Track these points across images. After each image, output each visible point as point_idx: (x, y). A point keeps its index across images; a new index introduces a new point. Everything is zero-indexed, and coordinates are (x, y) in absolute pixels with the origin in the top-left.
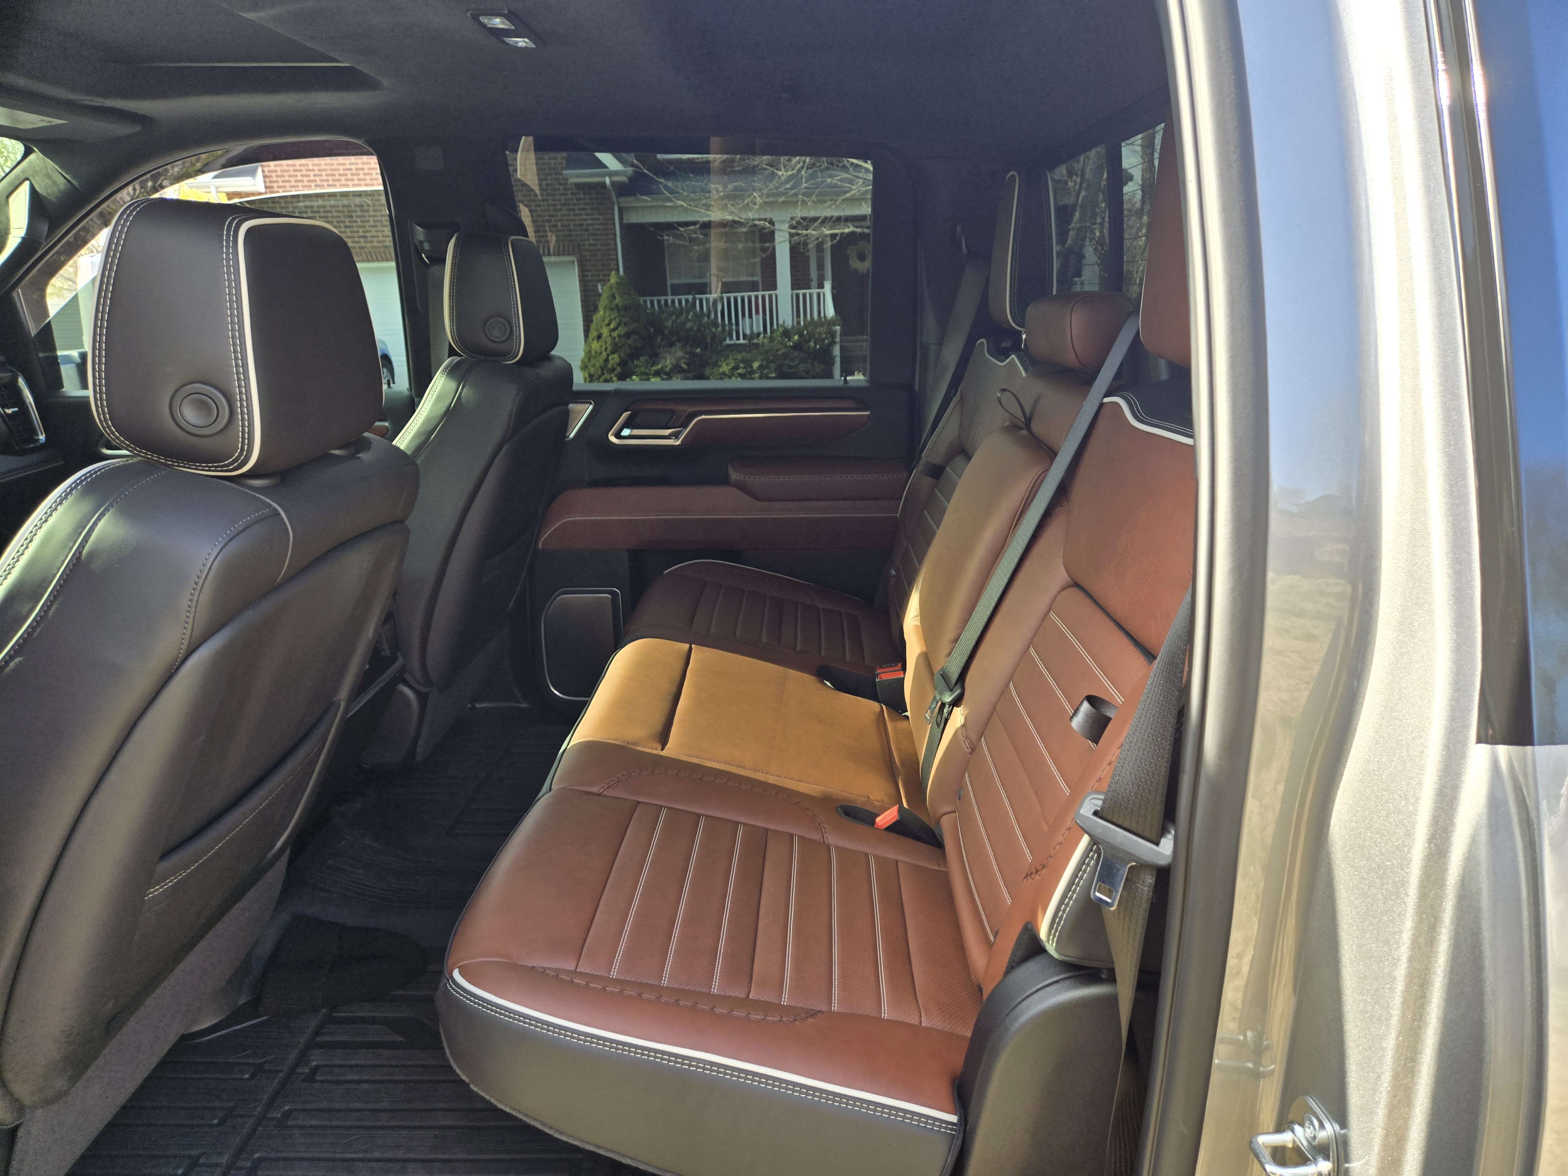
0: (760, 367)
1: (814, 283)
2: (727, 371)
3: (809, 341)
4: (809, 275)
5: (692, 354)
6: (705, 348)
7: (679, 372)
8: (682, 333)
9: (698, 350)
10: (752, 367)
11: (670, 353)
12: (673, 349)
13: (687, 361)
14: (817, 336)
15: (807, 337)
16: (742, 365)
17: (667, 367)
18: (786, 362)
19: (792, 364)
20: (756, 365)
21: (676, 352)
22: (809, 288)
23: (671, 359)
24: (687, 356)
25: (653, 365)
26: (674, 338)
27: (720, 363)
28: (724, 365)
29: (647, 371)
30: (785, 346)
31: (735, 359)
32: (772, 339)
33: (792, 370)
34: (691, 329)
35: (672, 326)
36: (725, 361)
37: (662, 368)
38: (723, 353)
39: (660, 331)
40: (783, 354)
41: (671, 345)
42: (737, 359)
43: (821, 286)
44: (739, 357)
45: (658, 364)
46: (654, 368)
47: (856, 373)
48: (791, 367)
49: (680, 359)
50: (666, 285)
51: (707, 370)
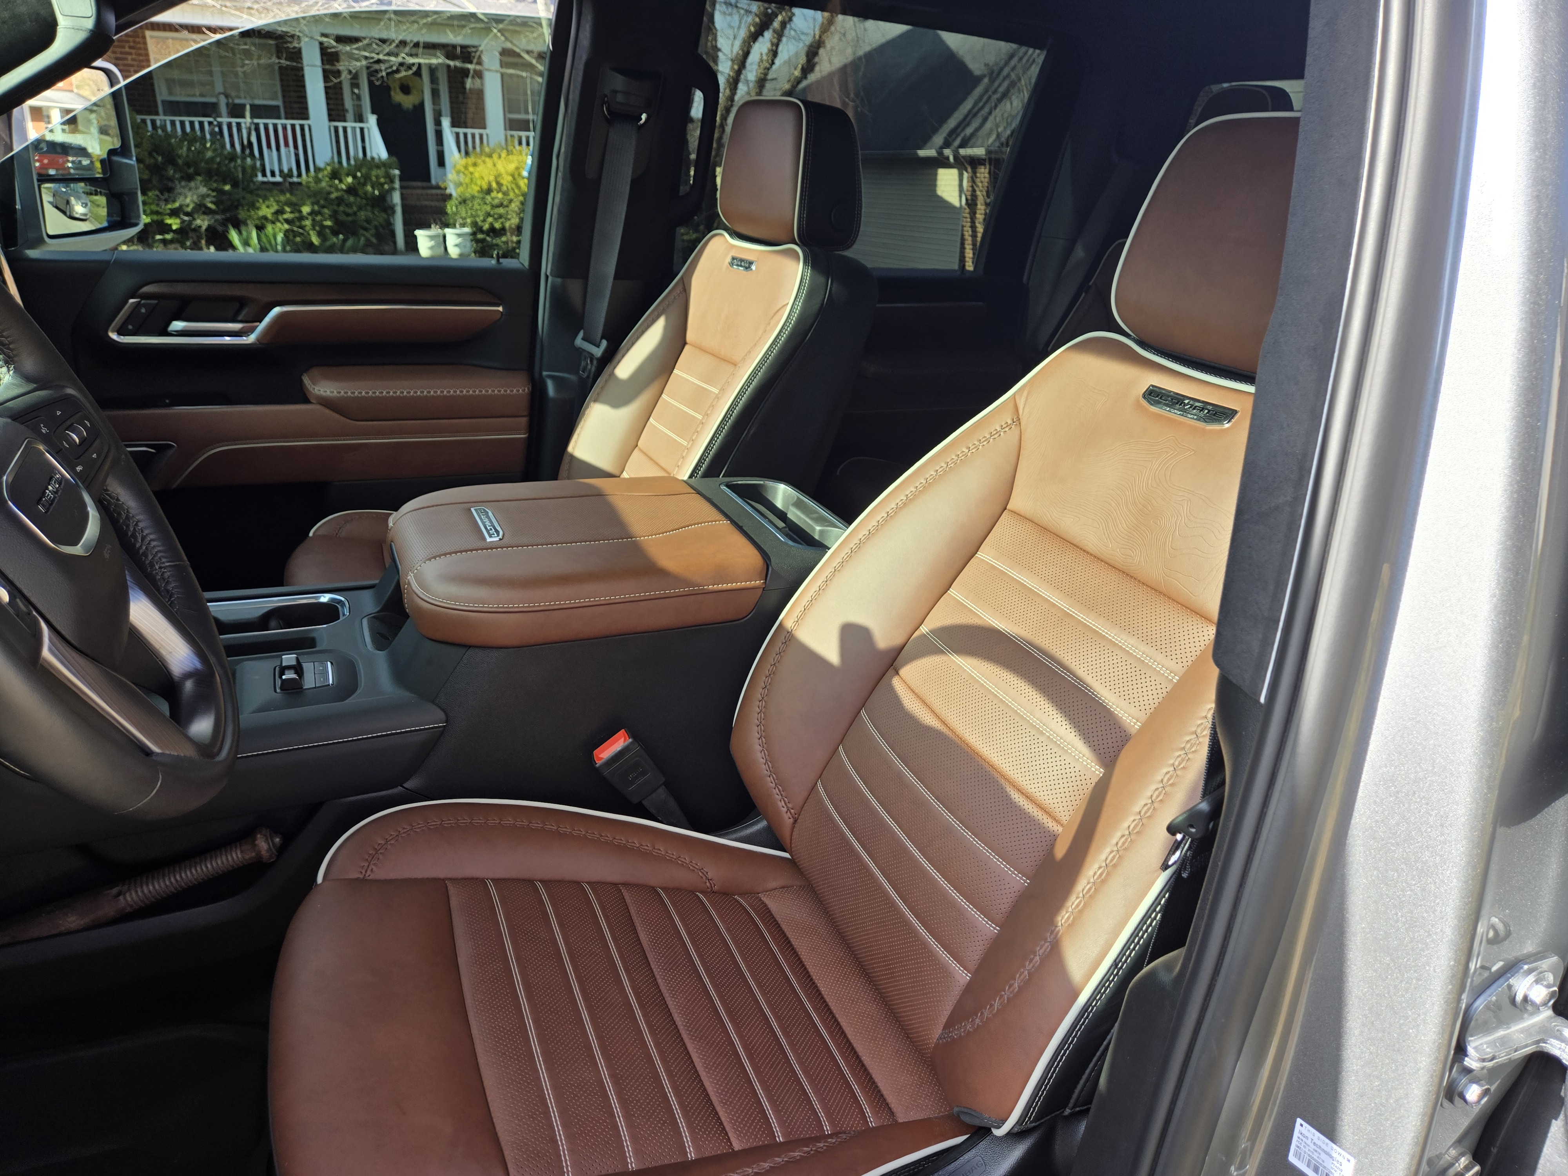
0: (312, 213)
1: (350, 115)
2: (269, 216)
3: (365, 184)
4: (343, 105)
5: (221, 192)
6: (235, 184)
7: (204, 213)
8: (203, 165)
9: (227, 187)
10: (300, 212)
11: (190, 189)
12: (192, 184)
13: (214, 199)
14: (374, 179)
15: (362, 180)
16: (288, 209)
17: (188, 206)
18: (341, 208)
19: (350, 211)
20: (306, 210)
21: (197, 188)
22: (345, 121)
23: (192, 196)
24: (214, 194)
25: (167, 201)
26: (191, 170)
27: (258, 205)
28: (264, 207)
29: (161, 210)
30: (337, 190)
31: (278, 202)
32: (318, 180)
33: (350, 219)
34: (212, 159)
35: (187, 156)
36: (264, 202)
37: (181, 206)
38: (260, 192)
39: (171, 159)
40: (337, 198)
41: (189, 178)
42: (281, 202)
43: (360, 118)
44: (282, 198)
45: (174, 201)
46: (169, 206)
47: (432, 226)
48: (348, 215)
49: (203, 197)
50: (155, 102)
51: (241, 212)
